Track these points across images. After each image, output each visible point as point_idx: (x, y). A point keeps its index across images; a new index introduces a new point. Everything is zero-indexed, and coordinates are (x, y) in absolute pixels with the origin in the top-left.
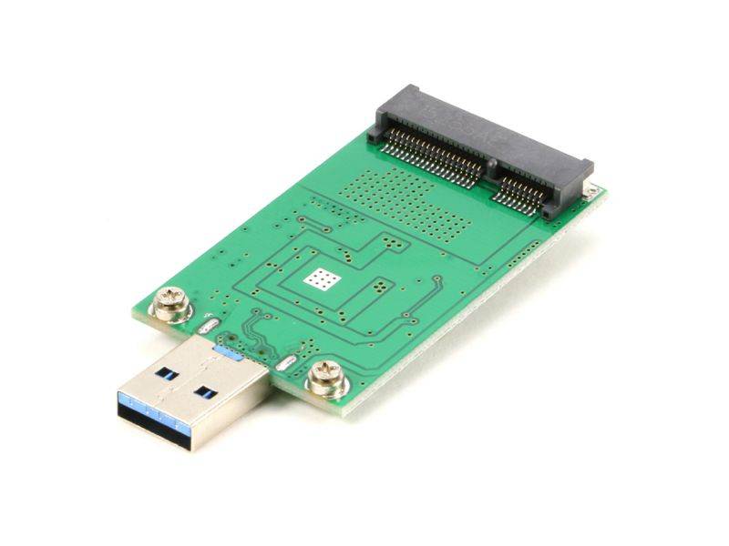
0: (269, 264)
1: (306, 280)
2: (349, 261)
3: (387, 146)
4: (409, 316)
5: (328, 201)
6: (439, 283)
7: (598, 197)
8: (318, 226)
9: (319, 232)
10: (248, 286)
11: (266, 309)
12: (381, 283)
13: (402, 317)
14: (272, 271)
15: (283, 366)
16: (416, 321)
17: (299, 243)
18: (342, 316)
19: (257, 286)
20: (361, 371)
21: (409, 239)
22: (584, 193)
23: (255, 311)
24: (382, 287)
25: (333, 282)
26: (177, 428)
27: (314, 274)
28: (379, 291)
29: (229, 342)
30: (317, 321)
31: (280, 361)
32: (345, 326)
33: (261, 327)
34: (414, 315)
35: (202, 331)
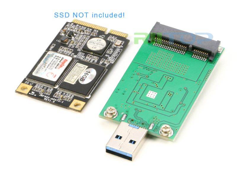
0: (134, 92)
1: (147, 96)
2: (157, 86)
3: (154, 43)
4: (181, 103)
5: (144, 66)
6: (186, 89)
7: (223, 51)
8: (143, 75)
9: (145, 78)
10: (131, 101)
11: (139, 108)
12: (169, 93)
13: (180, 104)
14: (136, 94)
15: (151, 128)
16: (185, 105)
17: (140, 83)
18: (162, 107)
19: (133, 100)
20: (175, 126)
21: (173, 76)
22: (219, 51)
23: (136, 109)
24: (170, 94)
25: (156, 95)
26: (127, 155)
27: (148, 93)
28: (170, 96)
29: (132, 122)
30: (155, 110)
31: (149, 126)
32: (164, 110)
33: (139, 115)
34: (183, 103)
35: (123, 119)
